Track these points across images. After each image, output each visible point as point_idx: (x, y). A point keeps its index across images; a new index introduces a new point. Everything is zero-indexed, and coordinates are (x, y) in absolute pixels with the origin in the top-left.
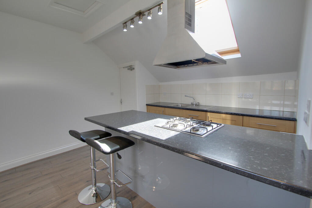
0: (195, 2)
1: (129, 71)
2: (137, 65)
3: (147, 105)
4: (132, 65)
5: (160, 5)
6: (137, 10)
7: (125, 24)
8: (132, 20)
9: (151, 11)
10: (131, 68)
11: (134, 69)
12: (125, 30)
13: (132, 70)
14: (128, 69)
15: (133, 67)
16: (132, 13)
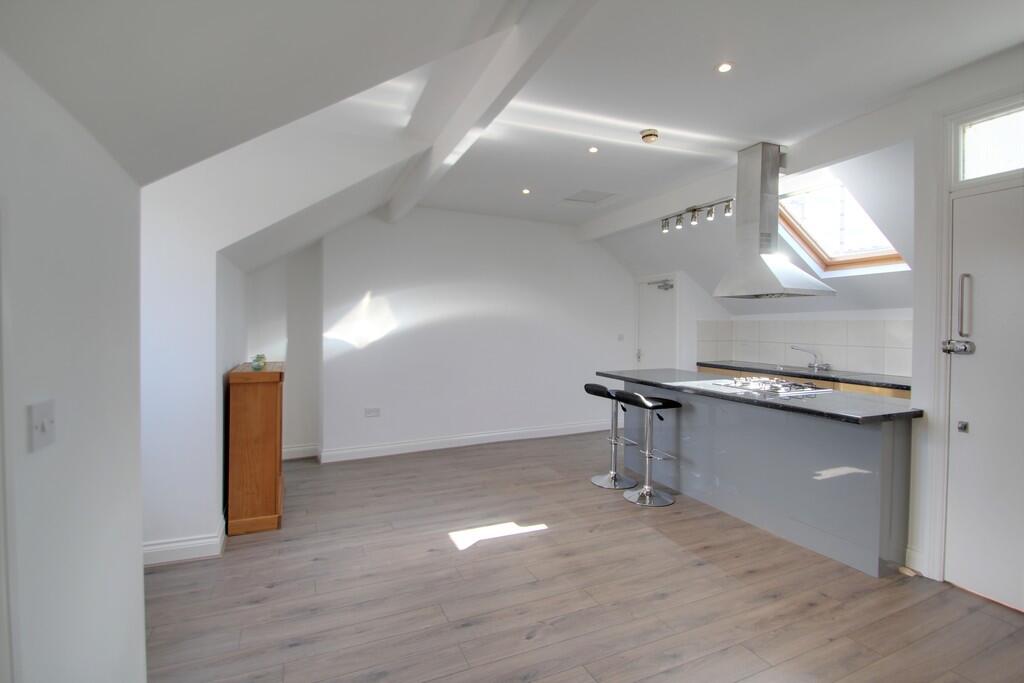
0: (780, 193)
1: (662, 291)
2: (680, 280)
3: (698, 364)
4: (669, 278)
5: (727, 201)
6: (691, 205)
7: (665, 222)
8: (679, 218)
9: (714, 208)
10: (666, 286)
11: (672, 286)
12: (665, 231)
13: (666, 289)
14: (659, 287)
15: (671, 283)
16: (681, 207)
